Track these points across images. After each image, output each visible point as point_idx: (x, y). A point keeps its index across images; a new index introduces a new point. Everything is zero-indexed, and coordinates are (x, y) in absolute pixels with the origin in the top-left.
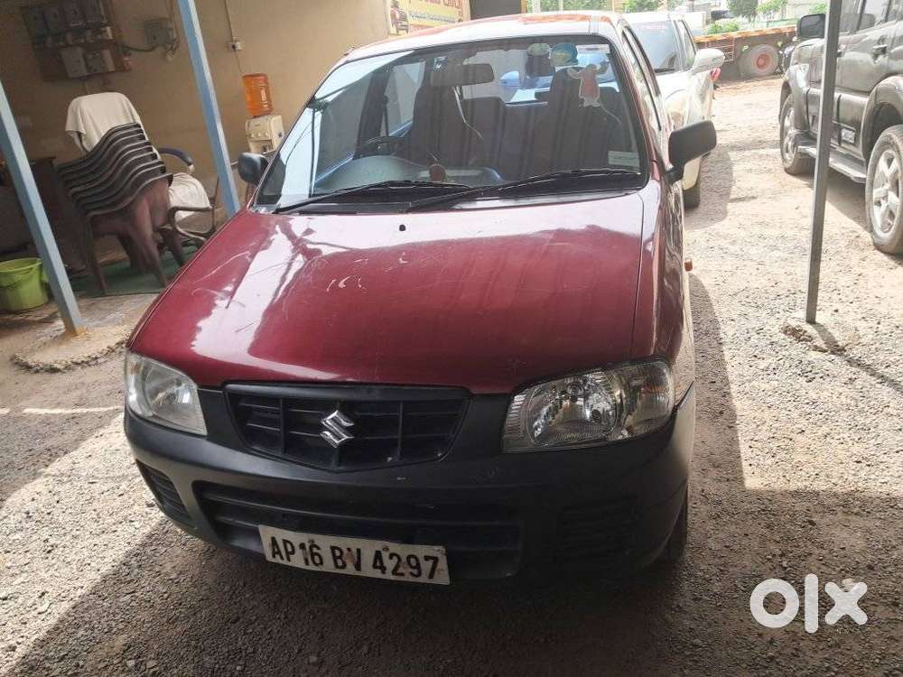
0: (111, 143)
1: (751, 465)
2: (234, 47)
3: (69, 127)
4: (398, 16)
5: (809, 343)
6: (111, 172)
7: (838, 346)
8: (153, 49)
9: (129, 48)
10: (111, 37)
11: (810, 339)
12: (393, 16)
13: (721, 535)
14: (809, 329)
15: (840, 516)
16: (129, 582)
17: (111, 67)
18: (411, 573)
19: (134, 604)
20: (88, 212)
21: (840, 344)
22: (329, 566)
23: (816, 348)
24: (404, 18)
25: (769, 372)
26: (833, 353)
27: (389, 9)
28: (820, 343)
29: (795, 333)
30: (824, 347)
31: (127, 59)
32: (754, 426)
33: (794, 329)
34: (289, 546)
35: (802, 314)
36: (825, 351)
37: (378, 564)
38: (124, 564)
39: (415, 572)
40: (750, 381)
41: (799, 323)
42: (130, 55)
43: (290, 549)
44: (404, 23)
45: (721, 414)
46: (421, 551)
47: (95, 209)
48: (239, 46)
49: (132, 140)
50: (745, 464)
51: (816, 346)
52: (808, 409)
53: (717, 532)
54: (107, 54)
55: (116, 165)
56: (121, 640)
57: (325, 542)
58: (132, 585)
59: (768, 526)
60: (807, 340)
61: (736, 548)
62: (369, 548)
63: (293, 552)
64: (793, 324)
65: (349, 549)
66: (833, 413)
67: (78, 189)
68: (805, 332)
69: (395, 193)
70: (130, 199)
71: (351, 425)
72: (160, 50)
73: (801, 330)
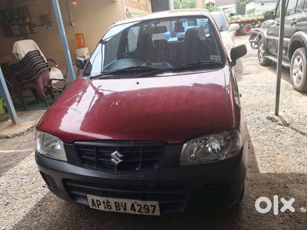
0: (29, 57)
1: (262, 166)
2: (72, 24)
3: (14, 52)
4: (128, 14)
6: (28, 67)
7: (287, 123)
8: (43, 25)
9: (35, 25)
10: (28, 21)
11: (277, 121)
14: (276, 117)
15: (296, 184)
16: (37, 216)
17: (28, 32)
18: (146, 212)
19: (38, 225)
20: (20, 81)
21: (287, 122)
22: (114, 209)
23: (279, 124)
24: (130, 14)
25: (264, 133)
26: (285, 126)
27: (125, 11)
28: (280, 122)
29: (271, 119)
30: (282, 124)
31: (34, 29)
32: (261, 152)
33: (271, 118)
34: (98, 202)
35: (274, 113)
36: (282, 125)
37: (133, 208)
38: (35, 209)
39: (147, 211)
40: (257, 136)
41: (273, 116)
42: (35, 27)
43: (99, 203)
44: (130, 16)
45: (250, 147)
46: (149, 203)
47: (23, 80)
48: (73, 24)
50: (259, 166)
52: (279, 146)
53: (253, 191)
54: (27, 27)
55: (30, 64)
57: (112, 201)
58: (38, 218)
59: (271, 189)
60: (276, 122)
62: (129, 202)
63: (100, 204)
64: (271, 116)
65: (122, 203)
66: (288, 147)
67: (17, 73)
68: (275, 118)
69: (134, 71)
70: (35, 76)
71: (122, 156)
72: (46, 26)
73: (273, 118)
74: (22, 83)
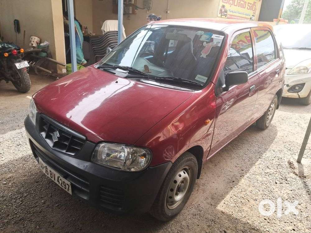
1: (224, 203)
2: (167, 12)
4: (223, 10)
5: (293, 170)
7: (303, 175)
8: (144, 9)
9: (138, 7)
10: (133, 3)
11: (294, 168)
12: (221, 10)
13: (190, 221)
14: (296, 165)
16: (26, 161)
17: (131, 12)
18: (64, 187)
20: (95, 55)
21: (305, 175)
22: (49, 176)
23: (294, 173)
24: (226, 12)
25: (266, 175)
26: (300, 177)
27: (220, 8)
28: (297, 171)
29: (290, 163)
30: (298, 173)
31: (136, 10)
32: (240, 191)
33: (290, 162)
35: (296, 157)
36: (297, 175)
37: (58, 180)
38: (29, 156)
40: (256, 175)
41: (293, 161)
42: (137, 9)
43: (43, 167)
44: (225, 13)
45: (233, 182)
46: (67, 182)
47: (98, 54)
48: (169, 12)
49: (114, 36)
50: (223, 201)
51: (294, 172)
53: (189, 220)
54: (131, 8)
55: (106, 42)
56: (10, 175)
58: (26, 162)
59: (209, 226)
60: (293, 168)
61: (190, 228)
62: (57, 175)
64: (292, 160)
65: (53, 173)
66: (275, 198)
68: (294, 165)
71: (59, 136)
72: (146, 9)
73: (292, 164)
74: (97, 56)
